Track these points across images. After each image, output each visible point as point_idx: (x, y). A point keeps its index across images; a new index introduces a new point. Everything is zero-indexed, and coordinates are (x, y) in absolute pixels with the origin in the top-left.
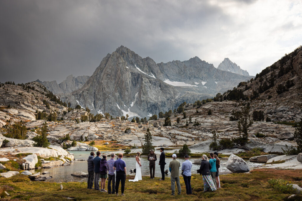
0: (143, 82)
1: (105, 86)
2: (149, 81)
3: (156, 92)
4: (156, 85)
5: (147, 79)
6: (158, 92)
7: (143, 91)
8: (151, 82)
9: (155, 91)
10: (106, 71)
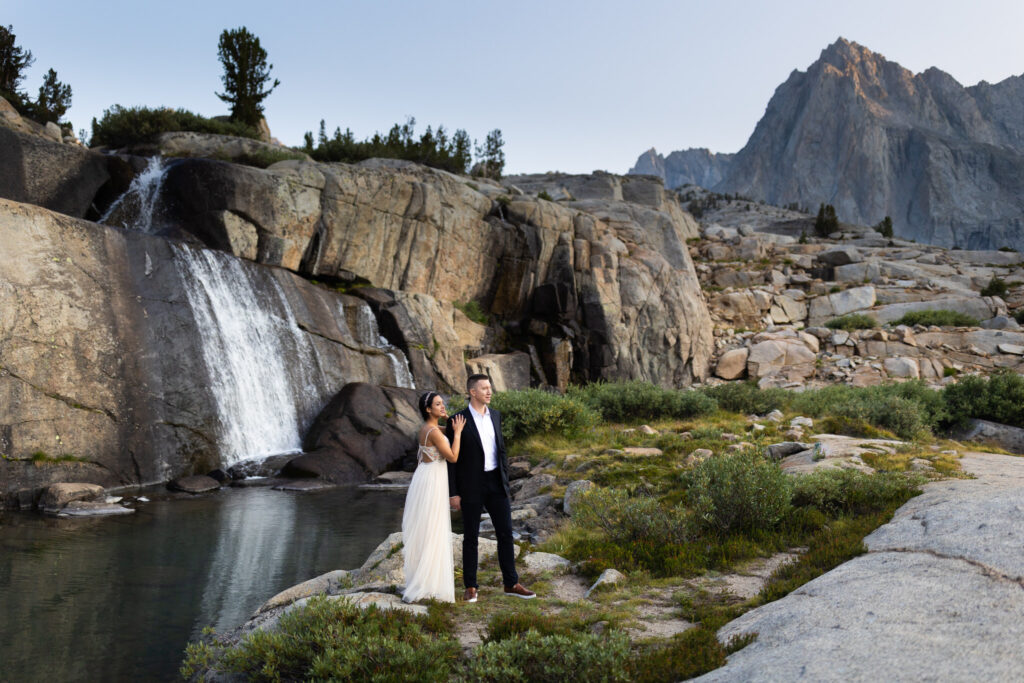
0: (931, 158)
1: (807, 180)
2: (952, 151)
3: (980, 188)
4: (975, 163)
5: (943, 147)
6: (984, 188)
7: (934, 188)
8: (958, 154)
9: (975, 183)
10: (805, 133)
